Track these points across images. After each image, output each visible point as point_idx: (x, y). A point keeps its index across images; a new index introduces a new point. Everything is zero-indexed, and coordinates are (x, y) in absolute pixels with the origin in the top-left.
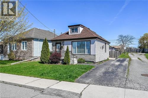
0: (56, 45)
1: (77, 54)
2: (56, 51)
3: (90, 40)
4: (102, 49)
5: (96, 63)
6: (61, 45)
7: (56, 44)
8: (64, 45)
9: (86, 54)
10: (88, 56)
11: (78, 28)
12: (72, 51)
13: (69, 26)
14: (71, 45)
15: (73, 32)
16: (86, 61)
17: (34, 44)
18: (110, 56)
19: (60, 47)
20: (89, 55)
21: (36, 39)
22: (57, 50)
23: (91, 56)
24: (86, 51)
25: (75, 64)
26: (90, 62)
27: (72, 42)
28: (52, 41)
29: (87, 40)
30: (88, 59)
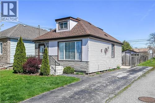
0: (39, 47)
1: (64, 60)
2: (39, 56)
3: (81, 39)
4: (105, 52)
5: (89, 74)
6: (45, 47)
7: (40, 45)
8: (48, 47)
9: (76, 60)
10: (78, 63)
11: (68, 22)
12: (58, 56)
13: (56, 20)
14: (57, 48)
15: (62, 28)
16: (75, 71)
17: (11, 45)
18: (123, 64)
19: (43, 51)
20: (80, 61)
21: (14, 39)
22: (41, 54)
23: (83, 63)
24: (77, 55)
25: (57, 74)
26: (82, 72)
28: (34, 41)
29: (77, 39)
30: (78, 68)
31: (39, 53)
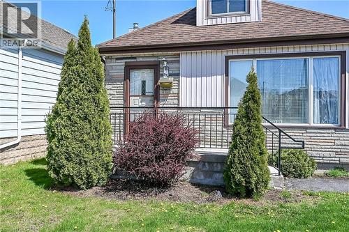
0: (127, 77)
3: (340, 49)
6: (157, 77)
8: (176, 75)
9: (312, 124)
10: (326, 134)
19: (150, 88)
20: (335, 129)
27: (227, 58)
30: (326, 154)
31: (126, 100)
